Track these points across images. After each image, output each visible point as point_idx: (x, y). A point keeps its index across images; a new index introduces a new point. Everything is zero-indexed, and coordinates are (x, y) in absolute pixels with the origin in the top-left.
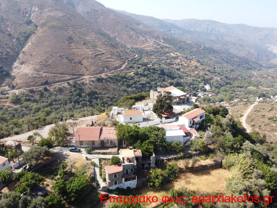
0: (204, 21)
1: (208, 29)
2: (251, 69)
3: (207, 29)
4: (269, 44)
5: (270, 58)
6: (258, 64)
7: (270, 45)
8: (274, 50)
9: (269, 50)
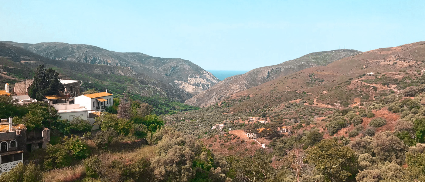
0: (79, 47)
1: (88, 59)
2: (161, 113)
3: (86, 59)
4: (178, 81)
5: (184, 99)
6: (170, 106)
7: (180, 82)
8: (186, 88)
9: (180, 88)
